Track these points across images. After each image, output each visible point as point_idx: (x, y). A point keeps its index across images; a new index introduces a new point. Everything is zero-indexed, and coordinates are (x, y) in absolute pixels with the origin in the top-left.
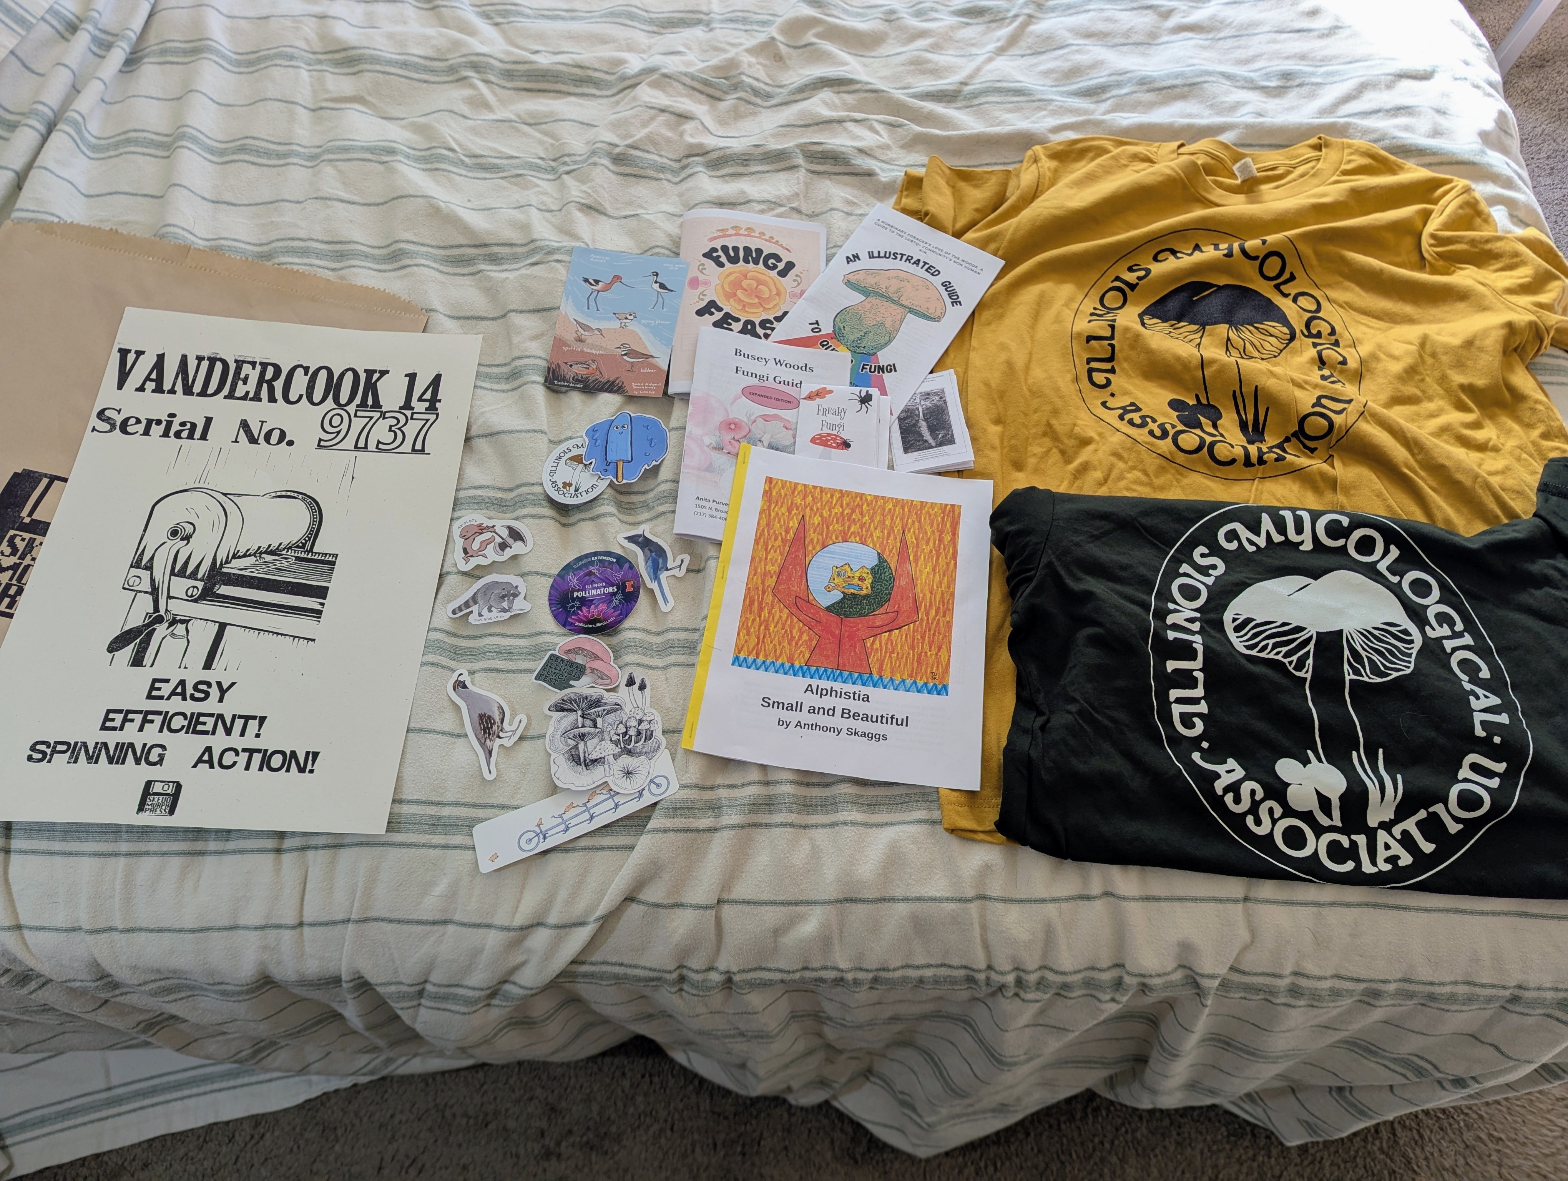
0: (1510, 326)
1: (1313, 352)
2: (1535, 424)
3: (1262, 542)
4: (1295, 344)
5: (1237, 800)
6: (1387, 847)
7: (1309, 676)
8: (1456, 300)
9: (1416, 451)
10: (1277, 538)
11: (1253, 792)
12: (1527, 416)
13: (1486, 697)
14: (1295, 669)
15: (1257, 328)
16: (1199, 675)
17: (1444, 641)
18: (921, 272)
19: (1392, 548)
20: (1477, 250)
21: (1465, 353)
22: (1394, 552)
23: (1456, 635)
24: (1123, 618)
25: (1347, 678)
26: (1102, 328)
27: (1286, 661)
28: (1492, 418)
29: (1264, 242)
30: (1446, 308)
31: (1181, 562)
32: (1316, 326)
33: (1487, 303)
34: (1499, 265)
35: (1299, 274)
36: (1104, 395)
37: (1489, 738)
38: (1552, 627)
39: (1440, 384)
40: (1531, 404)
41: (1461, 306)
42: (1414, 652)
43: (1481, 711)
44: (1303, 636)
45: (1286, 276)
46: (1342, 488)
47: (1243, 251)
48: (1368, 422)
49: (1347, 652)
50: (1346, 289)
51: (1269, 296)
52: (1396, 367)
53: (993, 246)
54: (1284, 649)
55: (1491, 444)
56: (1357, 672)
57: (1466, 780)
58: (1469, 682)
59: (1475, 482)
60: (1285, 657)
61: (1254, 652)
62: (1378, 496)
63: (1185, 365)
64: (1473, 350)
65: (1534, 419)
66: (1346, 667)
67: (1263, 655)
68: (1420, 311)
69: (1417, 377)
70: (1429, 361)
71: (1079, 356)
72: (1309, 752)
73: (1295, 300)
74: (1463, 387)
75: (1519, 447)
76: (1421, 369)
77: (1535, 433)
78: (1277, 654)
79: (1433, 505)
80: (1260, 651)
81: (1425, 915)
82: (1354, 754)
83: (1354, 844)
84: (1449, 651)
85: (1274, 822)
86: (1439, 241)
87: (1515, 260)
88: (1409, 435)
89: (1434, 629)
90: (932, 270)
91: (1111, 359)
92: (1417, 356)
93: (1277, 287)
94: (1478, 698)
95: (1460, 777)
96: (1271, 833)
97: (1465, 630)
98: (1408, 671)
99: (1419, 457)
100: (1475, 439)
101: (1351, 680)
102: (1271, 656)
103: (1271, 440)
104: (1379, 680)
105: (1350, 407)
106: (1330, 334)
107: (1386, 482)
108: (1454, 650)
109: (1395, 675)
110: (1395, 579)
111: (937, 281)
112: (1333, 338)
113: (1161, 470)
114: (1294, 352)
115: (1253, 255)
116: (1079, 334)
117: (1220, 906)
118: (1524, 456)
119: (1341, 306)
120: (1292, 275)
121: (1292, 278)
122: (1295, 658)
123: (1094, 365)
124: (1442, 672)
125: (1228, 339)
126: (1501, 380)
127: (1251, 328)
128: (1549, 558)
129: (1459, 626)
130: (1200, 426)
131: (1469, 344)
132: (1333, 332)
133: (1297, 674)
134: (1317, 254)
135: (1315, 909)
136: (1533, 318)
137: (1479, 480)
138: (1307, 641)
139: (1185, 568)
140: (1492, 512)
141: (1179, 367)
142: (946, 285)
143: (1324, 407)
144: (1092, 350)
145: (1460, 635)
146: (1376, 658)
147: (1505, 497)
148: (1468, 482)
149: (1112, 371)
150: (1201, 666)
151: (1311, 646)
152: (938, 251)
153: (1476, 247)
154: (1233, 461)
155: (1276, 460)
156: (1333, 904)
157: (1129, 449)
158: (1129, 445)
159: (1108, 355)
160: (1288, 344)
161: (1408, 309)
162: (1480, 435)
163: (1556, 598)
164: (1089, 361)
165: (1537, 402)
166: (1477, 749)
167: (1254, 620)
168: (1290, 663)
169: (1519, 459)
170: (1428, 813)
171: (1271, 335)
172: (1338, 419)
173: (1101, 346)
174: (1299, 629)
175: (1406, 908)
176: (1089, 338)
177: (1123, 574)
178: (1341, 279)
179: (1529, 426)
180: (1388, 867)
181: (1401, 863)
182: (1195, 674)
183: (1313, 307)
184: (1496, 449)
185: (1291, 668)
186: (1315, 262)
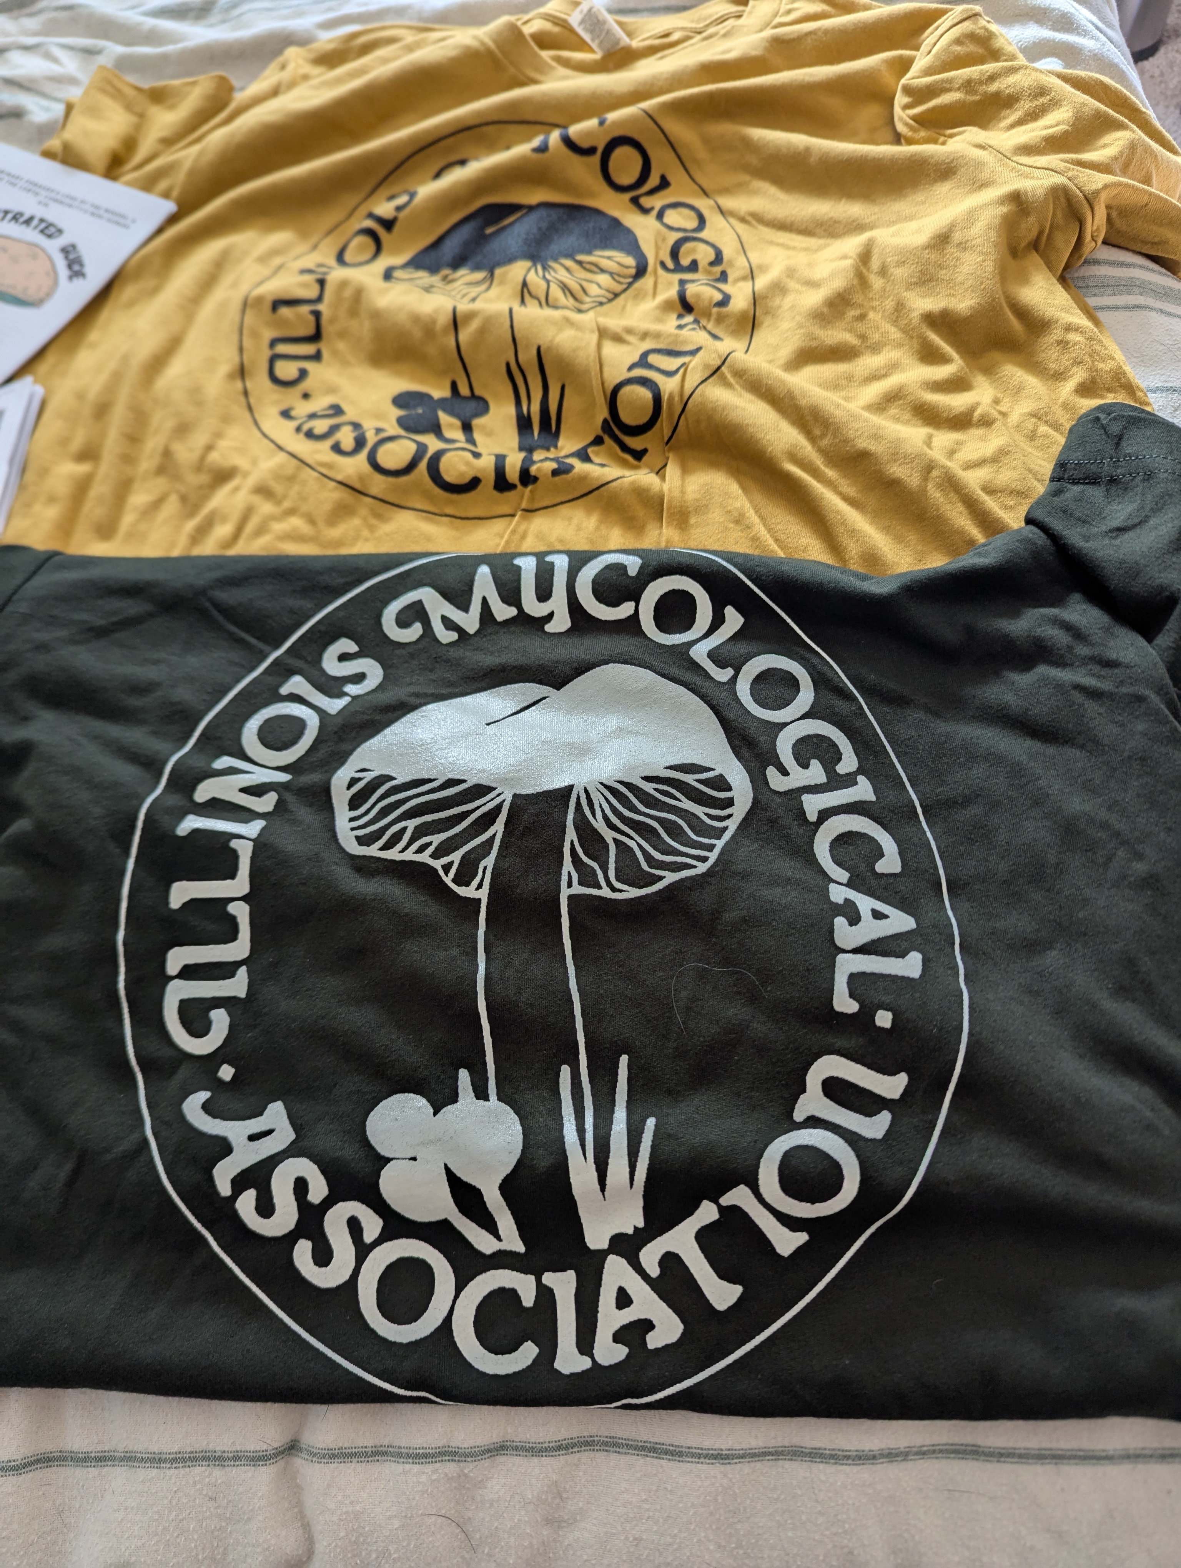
0: (1016, 198)
1: (672, 292)
2: (1067, 370)
3: (470, 621)
4: (647, 282)
5: (266, 1208)
6: (623, 1300)
7: (483, 895)
8: (935, 181)
9: (817, 432)
10: (503, 612)
11: (301, 1186)
12: (1051, 356)
13: (878, 915)
14: (456, 880)
15: (580, 263)
16: (241, 912)
17: (806, 798)
18: (31, 234)
19: (730, 612)
20: (977, 98)
21: (934, 256)
22: (734, 620)
23: (836, 782)
24: (84, 796)
25: (565, 893)
26: (305, 285)
27: (437, 864)
28: (989, 371)
29: (602, 123)
30: (919, 197)
31: (291, 672)
32: (689, 252)
33: (986, 175)
34: (1014, 116)
35: (676, 176)
36: (292, 397)
37: (865, 1016)
38: (1050, 750)
39: (895, 322)
40: (1057, 334)
41: (943, 188)
42: (732, 825)
43: (855, 951)
44: (485, 805)
45: (653, 181)
46: (671, 515)
47: (568, 142)
48: (728, 385)
49: (571, 835)
50: (755, 192)
51: (616, 213)
52: (814, 298)
53: (163, 185)
54: (437, 839)
55: (977, 414)
56: (587, 878)
57: (813, 1122)
58: (849, 885)
59: (925, 479)
60: (435, 856)
61: (373, 851)
62: (737, 522)
63: (428, 328)
64: (950, 249)
65: (1066, 360)
66: (568, 865)
67: (393, 854)
68: (875, 209)
69: (852, 313)
70: (877, 282)
71: (255, 335)
72: (464, 1075)
73: (660, 216)
74: (933, 320)
75: (1034, 415)
76: (858, 298)
77: (1067, 389)
78: (421, 850)
79: (840, 529)
80: (384, 848)
81: (715, 1469)
82: (565, 1071)
83: (546, 1296)
84: (812, 817)
85: (363, 1251)
86: (918, 95)
87: (1040, 101)
88: (803, 402)
89: (785, 773)
90: (49, 230)
91: (316, 337)
92: (851, 274)
93: (635, 201)
94: (854, 919)
95: (799, 1115)
96: (352, 1283)
97: (860, 771)
98: (702, 868)
99: (825, 442)
100: (949, 408)
101: (570, 897)
102: (409, 855)
103: (567, 445)
104: (633, 893)
105: (695, 362)
106: (712, 264)
107: (758, 497)
108: (825, 815)
109: (670, 877)
110: (723, 675)
111: (53, 246)
112: (718, 269)
113: (340, 512)
114: (640, 297)
115: (585, 144)
116: (259, 300)
117: (217, 1474)
118: (1043, 429)
119: (743, 220)
120: (663, 178)
121: (664, 183)
122: (456, 857)
123: (282, 349)
124: (787, 867)
125: (525, 284)
126: (1000, 295)
127: (569, 263)
128: (1052, 605)
129: (848, 763)
130: (436, 429)
131: (942, 240)
132: (718, 259)
133: (462, 891)
134: (707, 141)
135: (450, 1468)
136: (1059, 180)
137: (935, 473)
138: (489, 818)
139: (297, 684)
140: (961, 532)
141: (418, 334)
142: (67, 251)
143: (650, 367)
144: (284, 322)
145: (849, 781)
146: (635, 842)
147: (991, 503)
148: (912, 478)
149: (317, 357)
150: (245, 889)
151: (499, 827)
152: (68, 201)
153: (975, 92)
154: (474, 483)
155: (555, 473)
156: (500, 1449)
157: (291, 479)
158: (289, 471)
159: (310, 330)
160: (630, 285)
161: (853, 209)
162: (957, 402)
163: (1059, 686)
164: (273, 343)
165: (1068, 328)
166: (839, 1043)
167: (392, 778)
168: (447, 868)
169: (1032, 436)
170: (721, 1209)
171: (602, 271)
172: (668, 386)
173: (299, 316)
174: (481, 790)
175: (675, 1453)
176: (277, 304)
177: (135, 702)
178: (747, 178)
179: (1059, 376)
180: (621, 1352)
181: (654, 1341)
182: (232, 908)
183: (692, 224)
184: (986, 422)
185: (448, 880)
186: (702, 153)
